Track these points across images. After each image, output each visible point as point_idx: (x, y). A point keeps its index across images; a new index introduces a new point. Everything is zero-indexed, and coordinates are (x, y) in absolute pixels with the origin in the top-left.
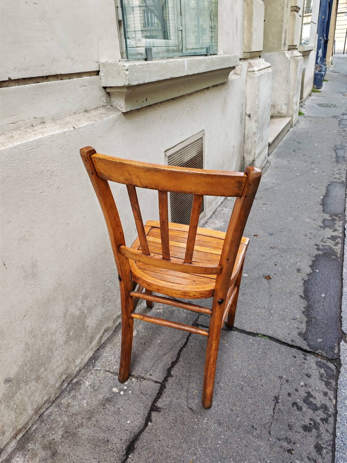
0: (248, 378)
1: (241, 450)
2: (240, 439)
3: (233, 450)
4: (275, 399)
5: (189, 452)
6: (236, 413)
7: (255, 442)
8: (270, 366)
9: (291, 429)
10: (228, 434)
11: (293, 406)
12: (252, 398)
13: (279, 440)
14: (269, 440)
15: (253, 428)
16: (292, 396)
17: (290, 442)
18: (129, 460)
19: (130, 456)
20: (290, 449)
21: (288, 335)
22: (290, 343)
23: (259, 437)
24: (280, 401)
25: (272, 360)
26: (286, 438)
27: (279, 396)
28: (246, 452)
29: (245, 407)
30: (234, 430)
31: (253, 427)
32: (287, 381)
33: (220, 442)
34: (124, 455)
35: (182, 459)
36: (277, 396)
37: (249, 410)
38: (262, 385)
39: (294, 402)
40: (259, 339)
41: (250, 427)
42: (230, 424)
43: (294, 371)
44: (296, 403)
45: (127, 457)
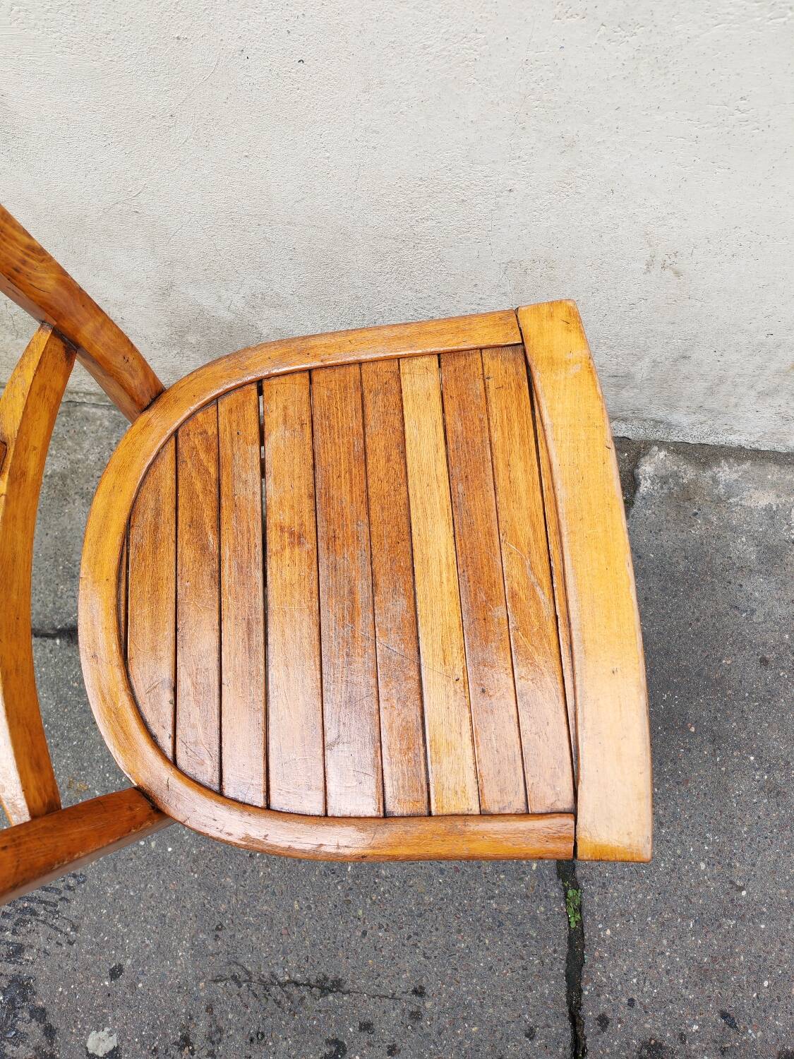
0: (375, 883)
1: (148, 908)
2: (177, 897)
3: (142, 886)
4: (332, 981)
5: (108, 775)
6: (245, 872)
7: (180, 940)
8: (449, 950)
9: (252, 1040)
10: (181, 860)
11: (329, 1042)
12: (309, 908)
13: (210, 1009)
14: (198, 979)
15: (217, 929)
16: (364, 1037)
17: (213, 1043)
18: (50, 642)
19: (58, 641)
20: (191, 1044)
21: (625, 1000)
22: (589, 1013)
23: (198, 951)
24: (331, 998)
25: (480, 953)
26: (220, 1030)
27: (348, 992)
28: (145, 921)
29: (274, 893)
30: (196, 876)
31: (219, 928)
32: (416, 1016)
33: (153, 844)
34: (54, 628)
35: (85, 764)
36: (346, 987)
37: (265, 908)
38: (364, 933)
39: (343, 1043)
40: (555, 892)
41: (217, 919)
42: (210, 860)
43: (468, 1036)
44: (345, 1051)
45: (53, 637)
